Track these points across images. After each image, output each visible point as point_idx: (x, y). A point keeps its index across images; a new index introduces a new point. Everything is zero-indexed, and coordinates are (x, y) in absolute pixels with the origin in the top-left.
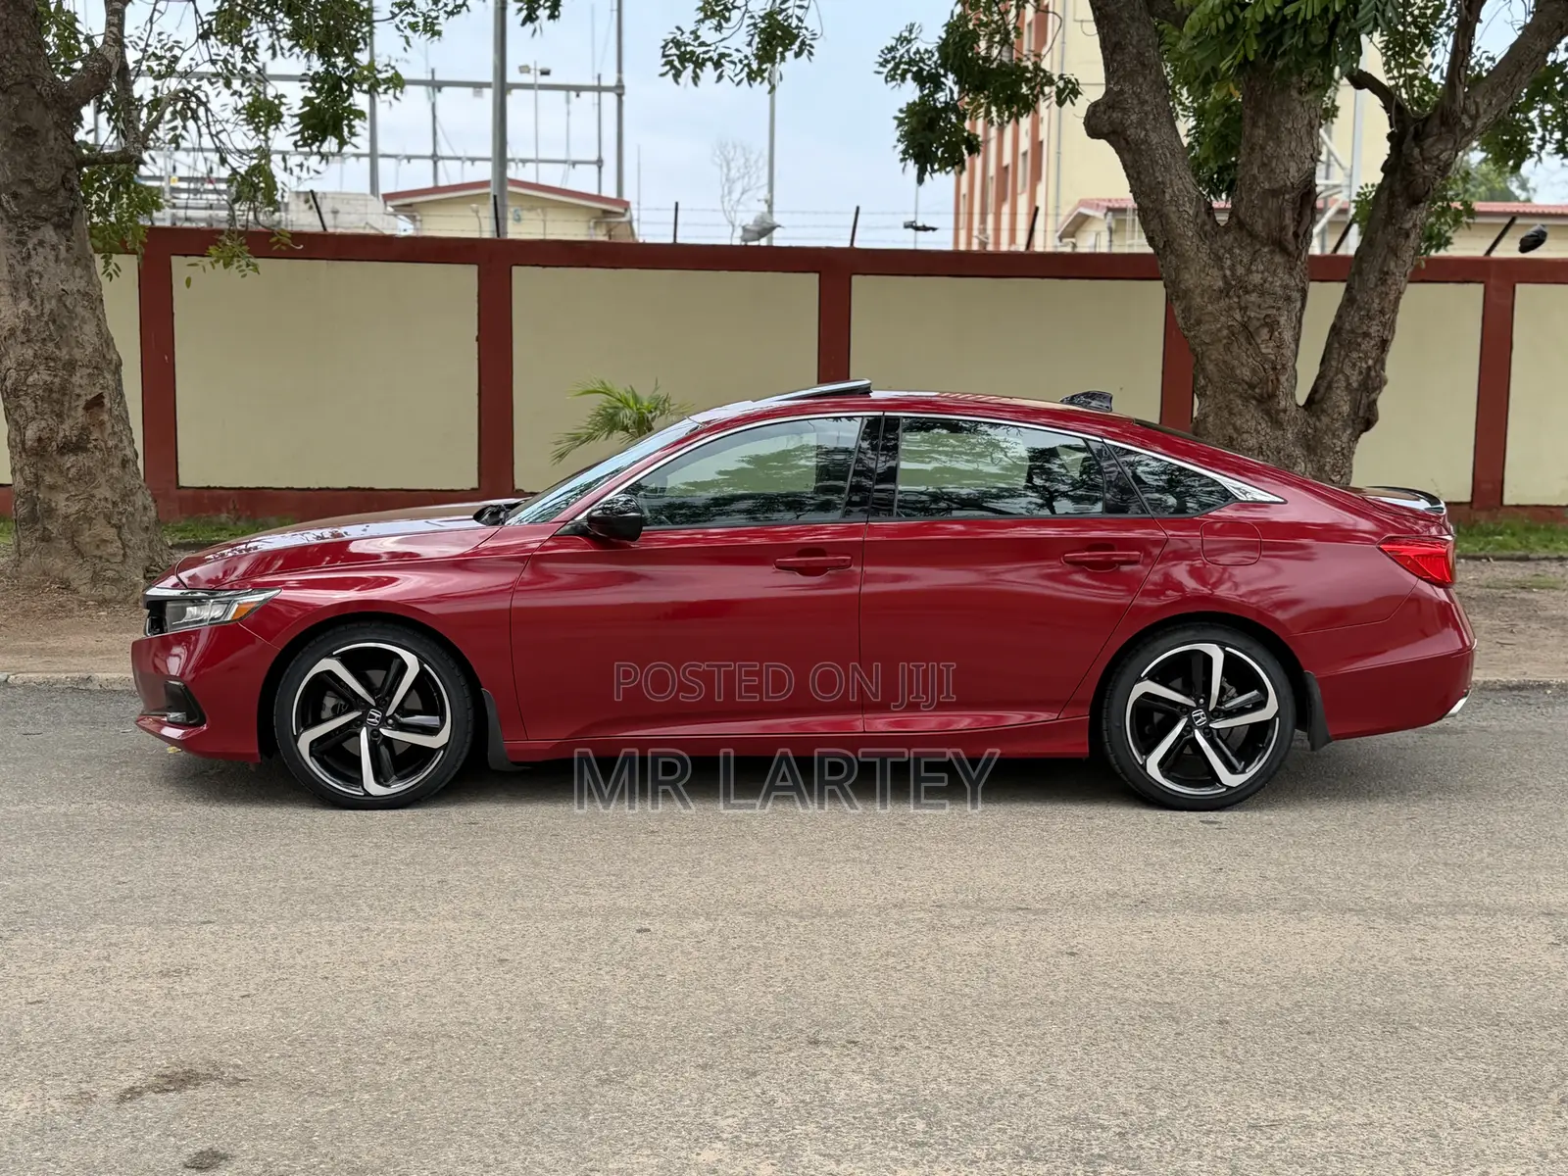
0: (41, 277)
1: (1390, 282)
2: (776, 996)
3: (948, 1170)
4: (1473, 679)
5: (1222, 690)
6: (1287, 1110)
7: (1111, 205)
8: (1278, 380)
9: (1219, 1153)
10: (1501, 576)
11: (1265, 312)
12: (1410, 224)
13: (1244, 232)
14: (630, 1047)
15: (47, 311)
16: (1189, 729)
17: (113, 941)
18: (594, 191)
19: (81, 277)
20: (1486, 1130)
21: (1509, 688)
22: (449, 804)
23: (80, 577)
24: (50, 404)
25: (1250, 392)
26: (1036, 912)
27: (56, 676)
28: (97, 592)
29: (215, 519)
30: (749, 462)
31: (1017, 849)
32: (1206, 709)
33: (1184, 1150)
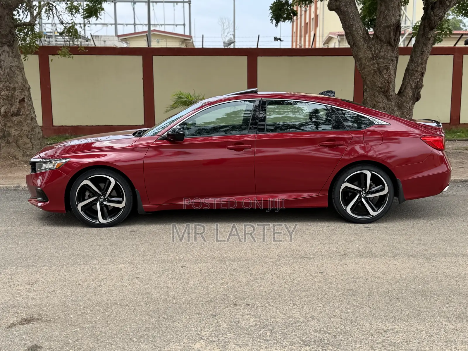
0: (4, 62)
1: (424, 54)
2: (224, 289)
3: (277, 349)
4: (451, 179)
5: (371, 185)
6: (390, 326)
7: (339, 34)
8: (389, 86)
9: (367, 342)
10: (460, 146)
11: (385, 65)
12: (430, 36)
13: (378, 39)
14: (176, 307)
15: (6, 72)
16: (360, 197)
17: (14, 273)
18: (183, 33)
19: (17, 62)
20: (456, 333)
21: (462, 181)
22: (126, 225)
23: (19, 154)
24: (8, 101)
25: (380, 90)
26: (310, 259)
27: (9, 186)
28: (24, 159)
29: (64, 135)
30: (225, 115)
31: (305, 237)
32: (365, 191)
33: (355, 341)
